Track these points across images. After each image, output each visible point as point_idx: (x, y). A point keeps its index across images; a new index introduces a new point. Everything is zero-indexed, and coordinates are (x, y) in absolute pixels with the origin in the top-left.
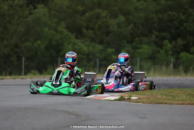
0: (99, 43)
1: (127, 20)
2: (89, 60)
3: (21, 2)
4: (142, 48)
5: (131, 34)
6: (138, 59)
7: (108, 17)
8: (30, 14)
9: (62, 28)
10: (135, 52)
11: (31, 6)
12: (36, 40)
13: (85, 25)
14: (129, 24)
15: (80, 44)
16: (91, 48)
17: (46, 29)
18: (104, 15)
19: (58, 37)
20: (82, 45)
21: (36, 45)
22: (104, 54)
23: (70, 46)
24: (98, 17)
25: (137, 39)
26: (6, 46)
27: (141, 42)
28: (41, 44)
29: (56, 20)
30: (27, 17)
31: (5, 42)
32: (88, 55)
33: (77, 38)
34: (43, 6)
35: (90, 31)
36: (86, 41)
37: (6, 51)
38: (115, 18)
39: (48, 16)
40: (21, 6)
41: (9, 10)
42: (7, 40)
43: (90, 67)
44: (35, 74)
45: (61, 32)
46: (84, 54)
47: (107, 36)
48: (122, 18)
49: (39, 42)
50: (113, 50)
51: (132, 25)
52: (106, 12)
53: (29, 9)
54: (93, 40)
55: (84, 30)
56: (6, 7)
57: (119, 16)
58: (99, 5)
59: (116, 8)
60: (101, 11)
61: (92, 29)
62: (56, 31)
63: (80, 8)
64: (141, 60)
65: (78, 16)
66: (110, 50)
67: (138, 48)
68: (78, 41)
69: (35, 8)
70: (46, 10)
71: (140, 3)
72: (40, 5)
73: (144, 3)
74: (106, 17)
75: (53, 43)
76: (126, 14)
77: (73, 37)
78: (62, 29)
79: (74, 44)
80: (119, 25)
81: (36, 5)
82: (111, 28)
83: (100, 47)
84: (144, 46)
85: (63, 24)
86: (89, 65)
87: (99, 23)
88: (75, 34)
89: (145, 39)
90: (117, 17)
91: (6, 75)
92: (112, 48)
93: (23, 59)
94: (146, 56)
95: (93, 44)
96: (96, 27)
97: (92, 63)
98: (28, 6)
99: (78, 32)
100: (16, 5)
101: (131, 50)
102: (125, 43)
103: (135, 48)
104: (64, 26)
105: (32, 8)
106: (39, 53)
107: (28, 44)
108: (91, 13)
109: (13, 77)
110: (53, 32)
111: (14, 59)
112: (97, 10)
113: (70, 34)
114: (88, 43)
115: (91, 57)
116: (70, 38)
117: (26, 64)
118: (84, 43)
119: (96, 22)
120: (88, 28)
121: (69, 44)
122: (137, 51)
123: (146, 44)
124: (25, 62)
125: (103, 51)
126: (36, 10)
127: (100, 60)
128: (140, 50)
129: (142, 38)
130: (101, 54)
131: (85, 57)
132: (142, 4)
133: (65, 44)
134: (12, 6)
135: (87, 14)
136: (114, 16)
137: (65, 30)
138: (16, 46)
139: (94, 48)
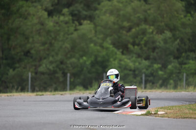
0: (146, 59)
1: (174, 35)
2: (135, 76)
3: (66, 19)
4: (189, 63)
5: (178, 50)
6: (185, 75)
7: (154, 33)
8: (76, 30)
9: (108, 44)
10: (182, 67)
11: (76, 23)
12: (82, 56)
13: (131, 41)
14: (176, 40)
15: (126, 60)
16: (137, 64)
17: (92, 45)
18: (151, 30)
19: (104, 53)
20: (128, 61)
21: (81, 61)
22: (150, 70)
23: (116, 62)
24: (144, 33)
25: (183, 54)
26: (51, 63)
27: (188, 58)
28: (86, 60)
29: (101, 36)
30: (72, 34)
31: (51, 59)
32: (134, 71)
33: (123, 53)
34: (89, 22)
35: (136, 47)
36: (132, 57)
37: (51, 68)
38: (161, 34)
39: (93, 32)
40: (66, 23)
41: (55, 26)
42: (53, 56)
43: (135, 82)
44: (80, 90)
45: (107, 49)
46: (130, 70)
47: (153, 52)
48: (168, 34)
49: (84, 58)
50: (159, 66)
51: (178, 40)
52: (152, 27)
53: (74, 25)
54: (139, 56)
55: (130, 46)
56: (51, 24)
57: (165, 32)
58: (146, 21)
59: (163, 24)
60: (147, 27)
61: (138, 45)
62: (102, 47)
63: (126, 24)
64: (187, 75)
65: (124, 32)
66: (156, 66)
67: (185, 64)
68: (124, 57)
69: (81, 24)
70: (92, 26)
71: (188, 18)
72: (85, 22)
73: (191, 19)
74: (152, 32)
75: (99, 59)
76: (173, 29)
77: (119, 53)
78: (108, 46)
79: (120, 60)
80: (165, 41)
81: (82, 21)
82: (158, 44)
83: (147, 63)
84: (191, 61)
85: (109, 40)
86: (135, 80)
87: (145, 38)
88: (121, 50)
89: (192, 55)
90: (164, 32)
91: (51, 91)
92: (158, 63)
93: (69, 75)
94: (193, 71)
95: (139, 59)
96: (143, 42)
97: (138, 79)
98: (73, 23)
99: (124, 48)
100: (62, 21)
101: (178, 65)
102: (172, 59)
103: (181, 64)
104: (110, 42)
105: (77, 24)
106: (85, 69)
107: (74, 60)
108: (137, 29)
109: (52, 93)
110: (98, 48)
111: (59, 75)
112: (143, 26)
113: (115, 50)
114: (134, 58)
115: (137, 72)
116: (116, 54)
117: (72, 80)
118: (130, 59)
119: (143, 38)
120: (134, 44)
121: (115, 60)
122: (183, 66)
123: (193, 60)
124: (70, 78)
125: (149, 66)
126: (82, 27)
127: (146, 76)
128: (187, 66)
129: (189, 53)
130: (147, 69)
131: (131, 72)
132: (189, 20)
133: (111, 59)
134: (57, 23)
135: (134, 30)
136: (161, 31)
137: (111, 46)
138: (62, 63)
139: (140, 63)
